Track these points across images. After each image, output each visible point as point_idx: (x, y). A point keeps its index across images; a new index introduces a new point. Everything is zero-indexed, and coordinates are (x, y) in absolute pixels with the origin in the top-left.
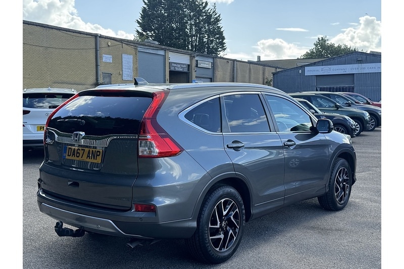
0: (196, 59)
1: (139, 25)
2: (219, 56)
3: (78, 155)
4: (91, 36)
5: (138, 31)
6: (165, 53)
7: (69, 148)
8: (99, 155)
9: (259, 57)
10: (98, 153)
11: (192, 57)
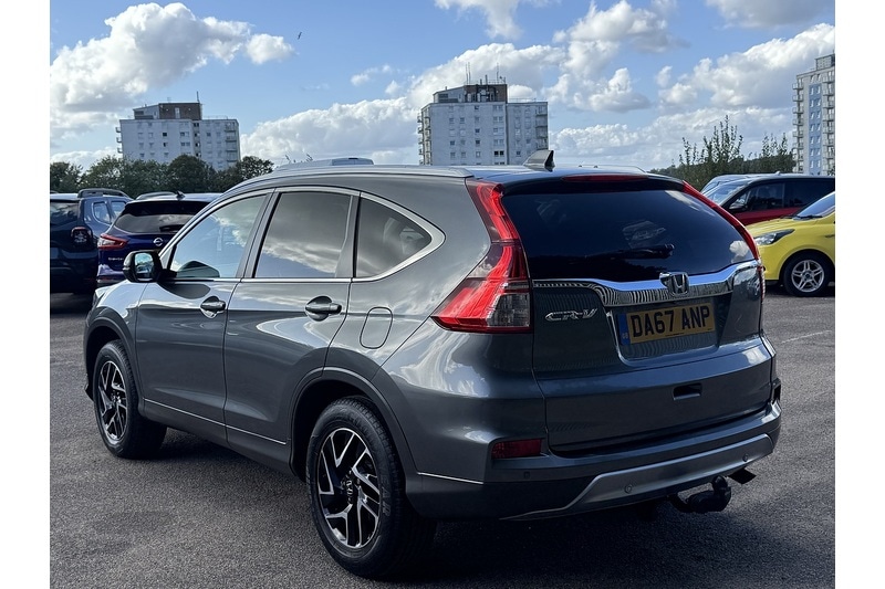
3: (660, 327)
7: (633, 318)
8: (707, 315)
10: (705, 312)
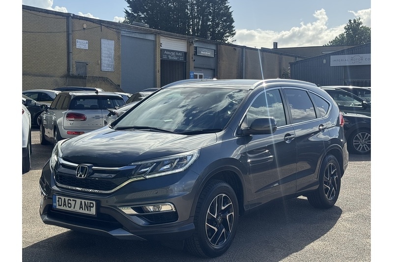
0: (195, 45)
1: (129, 5)
2: (226, 42)
4: (61, 17)
5: (127, 12)
6: (156, 38)
9: (275, 44)
11: (190, 44)
